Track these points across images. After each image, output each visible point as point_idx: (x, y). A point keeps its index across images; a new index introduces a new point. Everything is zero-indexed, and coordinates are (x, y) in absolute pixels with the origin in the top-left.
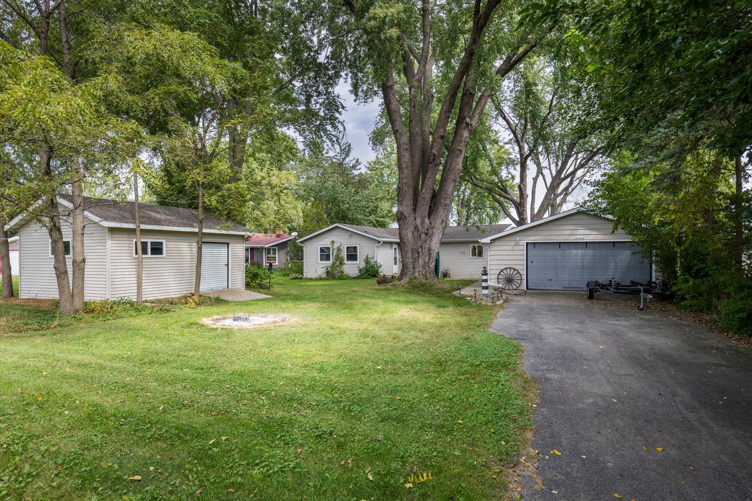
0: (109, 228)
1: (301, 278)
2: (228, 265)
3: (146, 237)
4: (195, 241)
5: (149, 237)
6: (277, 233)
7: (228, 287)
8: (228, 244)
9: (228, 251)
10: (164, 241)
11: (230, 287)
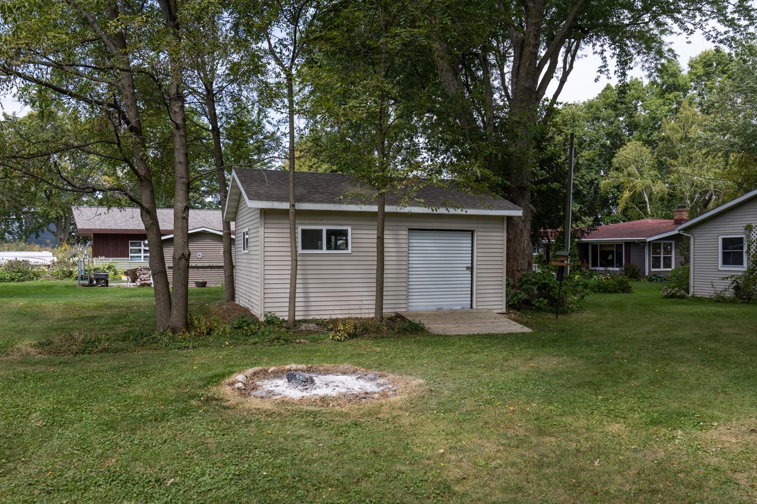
0: (261, 210)
1: (682, 297)
2: (471, 269)
3: (319, 222)
4: (405, 228)
5: (324, 222)
6: (676, 217)
7: (472, 307)
8: (472, 232)
9: (472, 243)
10: (349, 229)
11: (474, 307)
